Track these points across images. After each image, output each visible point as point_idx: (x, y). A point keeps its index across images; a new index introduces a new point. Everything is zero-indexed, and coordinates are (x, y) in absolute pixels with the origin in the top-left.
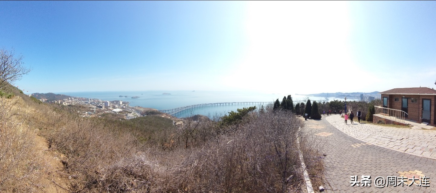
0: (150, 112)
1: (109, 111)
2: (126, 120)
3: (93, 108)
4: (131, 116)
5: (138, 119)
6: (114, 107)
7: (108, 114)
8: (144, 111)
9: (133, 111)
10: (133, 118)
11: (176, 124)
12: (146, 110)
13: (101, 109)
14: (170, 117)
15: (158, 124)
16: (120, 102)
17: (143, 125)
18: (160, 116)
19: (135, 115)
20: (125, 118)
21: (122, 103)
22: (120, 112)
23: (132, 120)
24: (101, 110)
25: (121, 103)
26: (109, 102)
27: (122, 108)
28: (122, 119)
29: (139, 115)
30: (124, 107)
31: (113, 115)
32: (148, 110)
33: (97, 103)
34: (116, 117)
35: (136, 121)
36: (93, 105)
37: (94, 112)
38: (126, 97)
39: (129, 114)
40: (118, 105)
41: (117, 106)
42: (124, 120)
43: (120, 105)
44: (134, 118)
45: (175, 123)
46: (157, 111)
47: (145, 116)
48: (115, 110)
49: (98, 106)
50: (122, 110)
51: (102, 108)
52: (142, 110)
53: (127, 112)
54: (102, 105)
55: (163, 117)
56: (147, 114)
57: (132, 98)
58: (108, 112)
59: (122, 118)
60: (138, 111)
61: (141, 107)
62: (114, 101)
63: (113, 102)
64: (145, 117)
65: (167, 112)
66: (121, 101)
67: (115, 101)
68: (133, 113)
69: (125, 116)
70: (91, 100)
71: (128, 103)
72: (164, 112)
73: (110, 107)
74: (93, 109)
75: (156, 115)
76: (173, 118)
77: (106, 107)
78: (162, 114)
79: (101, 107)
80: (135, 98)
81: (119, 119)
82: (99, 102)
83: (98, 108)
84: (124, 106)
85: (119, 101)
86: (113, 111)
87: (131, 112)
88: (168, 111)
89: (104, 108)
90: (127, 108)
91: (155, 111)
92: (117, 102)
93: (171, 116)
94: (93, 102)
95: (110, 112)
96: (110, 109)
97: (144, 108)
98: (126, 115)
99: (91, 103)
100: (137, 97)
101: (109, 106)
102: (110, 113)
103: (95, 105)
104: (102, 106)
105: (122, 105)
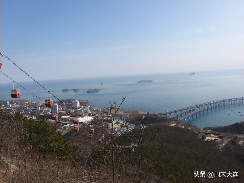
5: (133, 133)
10: (124, 132)
16: (76, 103)
18: (166, 124)
21: (80, 104)
25: (78, 104)
26: (57, 105)
38: (75, 90)
55: (173, 125)
57: (88, 92)
67: (63, 101)
71: (87, 102)
78: (165, 120)
80: (93, 92)
92: (69, 103)
93: (184, 124)
101: (58, 112)
105: (80, 108)
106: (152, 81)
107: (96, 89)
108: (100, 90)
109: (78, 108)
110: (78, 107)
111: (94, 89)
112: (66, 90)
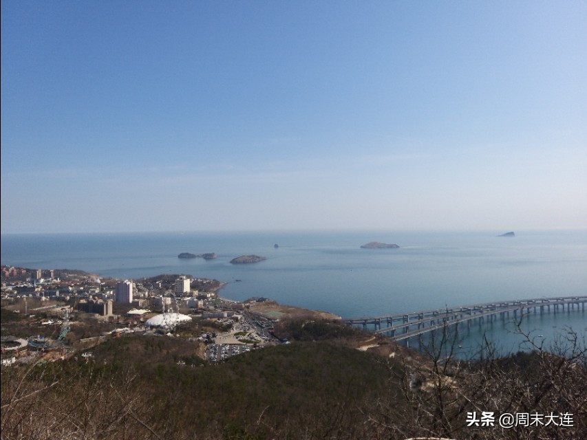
0: (306, 328)
1: (133, 326)
2: (205, 363)
3: (56, 317)
4: (227, 341)
5: (257, 355)
6: (157, 308)
7: (126, 338)
8: (283, 320)
9: (236, 320)
10: (238, 351)
11: (423, 388)
12: (290, 315)
13: (97, 316)
14: (397, 351)
15: (340, 382)
16: (182, 284)
17: (279, 386)
18: (353, 344)
19: (242, 338)
20: (202, 353)
21: (193, 287)
22: (180, 327)
23: (234, 361)
24: (96, 320)
25: (187, 287)
26: (131, 285)
27: (191, 309)
28: (188, 361)
29: (262, 341)
30: (201, 303)
31: (147, 342)
32: (299, 314)
33: (80, 292)
34: (165, 352)
35: (250, 364)
36: (58, 299)
37: (64, 334)
38: (208, 257)
39: (219, 335)
40: (171, 296)
41: (169, 301)
42: (198, 361)
43: (180, 294)
44: (243, 355)
45: (418, 383)
46: (335, 321)
47: (287, 343)
48: (158, 320)
49: (81, 307)
50: (187, 318)
51: (102, 314)
52: (276, 314)
53: (214, 325)
54: (99, 296)
55: (365, 348)
56: (297, 337)
57: (234, 262)
58: (128, 330)
59: (188, 354)
60: (255, 320)
61: (273, 303)
62: (154, 280)
63: (149, 283)
64: (287, 345)
65: (384, 329)
66: (188, 277)
67: (160, 278)
68: (235, 331)
69: (202, 345)
70: (46, 275)
71: (216, 283)
72: (370, 327)
73: (135, 305)
74: (60, 322)
75: (335, 340)
76: (409, 359)
77: (122, 306)
78: (362, 335)
79: (100, 309)
80: (245, 262)
81: (176, 359)
82: (88, 284)
83: (84, 315)
84: (199, 298)
85: (176, 276)
86: (152, 327)
87: (230, 327)
88: (389, 321)
89: (110, 311)
90: (212, 308)
91: (327, 321)
92: (170, 283)
93: (400, 347)
94: (58, 287)
95: (137, 329)
96: (136, 317)
97: (285, 309)
98: (209, 341)
99: (49, 291)
100: (254, 259)
101: (131, 300)
102: (137, 336)
103: (67, 303)
104: (100, 301)
105: (191, 295)
106: (397, 247)
107: (253, 256)
108: (264, 259)
109: (186, 295)
110: (186, 293)
111: (249, 256)
112: (187, 254)
